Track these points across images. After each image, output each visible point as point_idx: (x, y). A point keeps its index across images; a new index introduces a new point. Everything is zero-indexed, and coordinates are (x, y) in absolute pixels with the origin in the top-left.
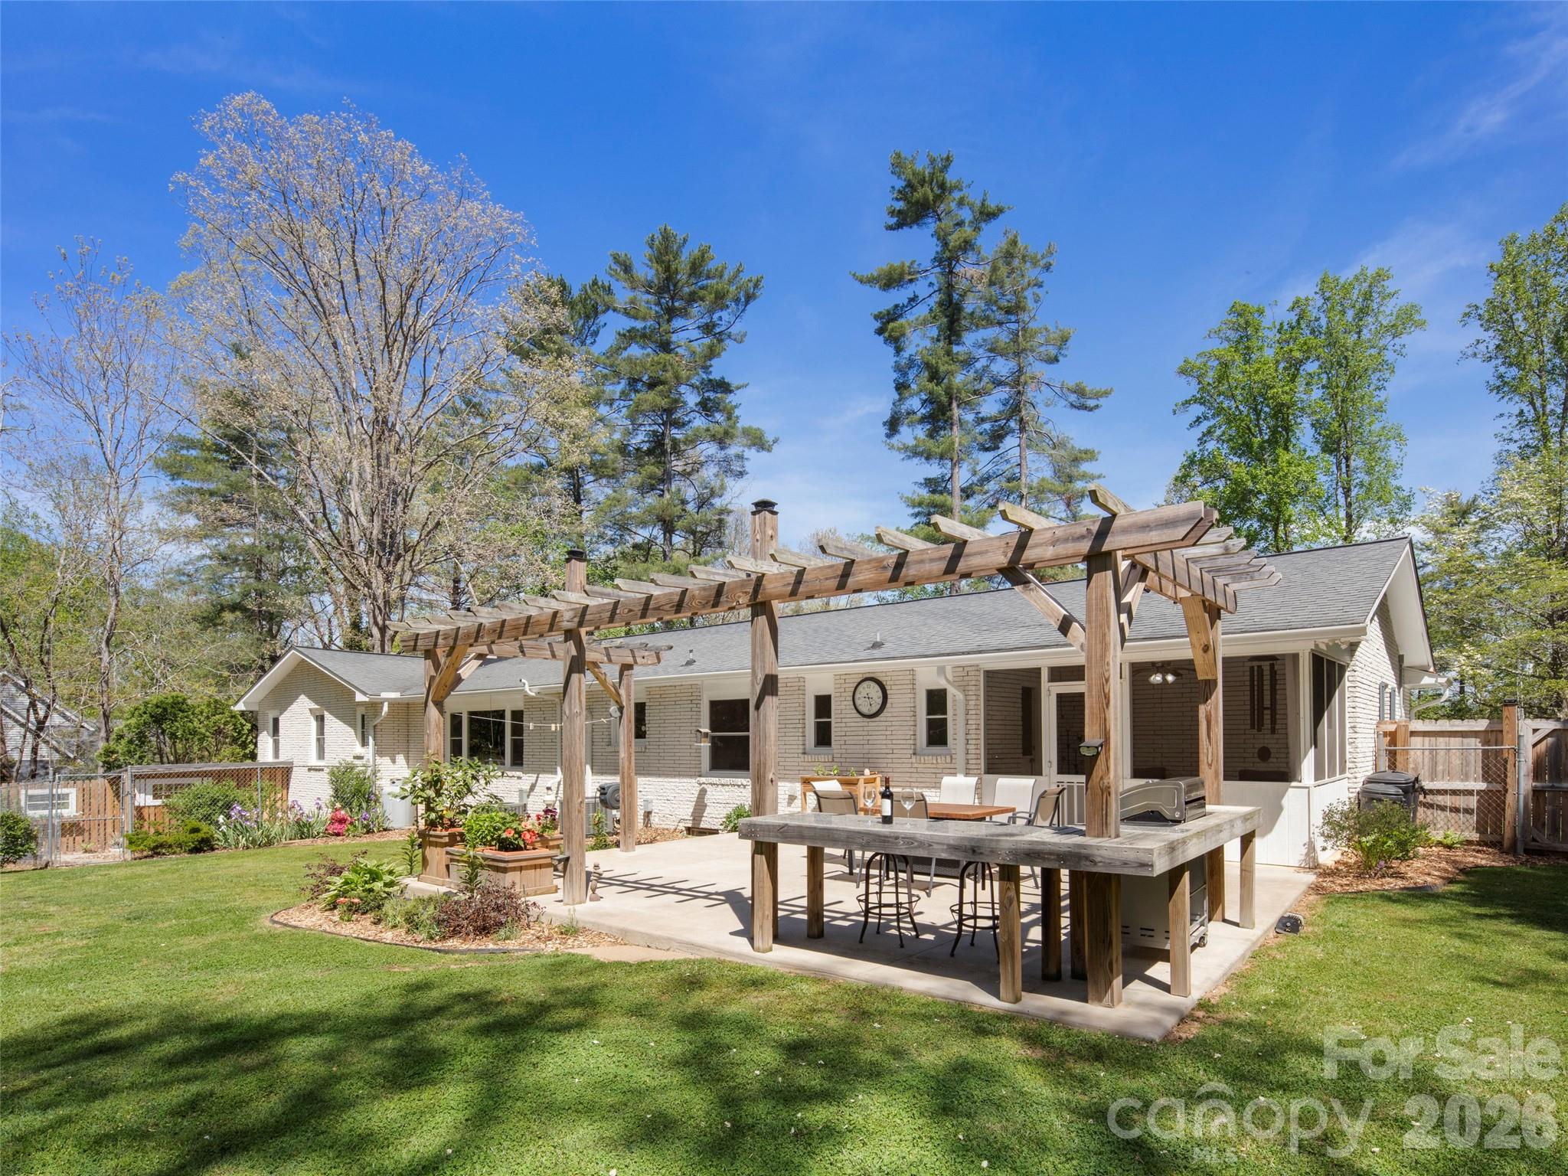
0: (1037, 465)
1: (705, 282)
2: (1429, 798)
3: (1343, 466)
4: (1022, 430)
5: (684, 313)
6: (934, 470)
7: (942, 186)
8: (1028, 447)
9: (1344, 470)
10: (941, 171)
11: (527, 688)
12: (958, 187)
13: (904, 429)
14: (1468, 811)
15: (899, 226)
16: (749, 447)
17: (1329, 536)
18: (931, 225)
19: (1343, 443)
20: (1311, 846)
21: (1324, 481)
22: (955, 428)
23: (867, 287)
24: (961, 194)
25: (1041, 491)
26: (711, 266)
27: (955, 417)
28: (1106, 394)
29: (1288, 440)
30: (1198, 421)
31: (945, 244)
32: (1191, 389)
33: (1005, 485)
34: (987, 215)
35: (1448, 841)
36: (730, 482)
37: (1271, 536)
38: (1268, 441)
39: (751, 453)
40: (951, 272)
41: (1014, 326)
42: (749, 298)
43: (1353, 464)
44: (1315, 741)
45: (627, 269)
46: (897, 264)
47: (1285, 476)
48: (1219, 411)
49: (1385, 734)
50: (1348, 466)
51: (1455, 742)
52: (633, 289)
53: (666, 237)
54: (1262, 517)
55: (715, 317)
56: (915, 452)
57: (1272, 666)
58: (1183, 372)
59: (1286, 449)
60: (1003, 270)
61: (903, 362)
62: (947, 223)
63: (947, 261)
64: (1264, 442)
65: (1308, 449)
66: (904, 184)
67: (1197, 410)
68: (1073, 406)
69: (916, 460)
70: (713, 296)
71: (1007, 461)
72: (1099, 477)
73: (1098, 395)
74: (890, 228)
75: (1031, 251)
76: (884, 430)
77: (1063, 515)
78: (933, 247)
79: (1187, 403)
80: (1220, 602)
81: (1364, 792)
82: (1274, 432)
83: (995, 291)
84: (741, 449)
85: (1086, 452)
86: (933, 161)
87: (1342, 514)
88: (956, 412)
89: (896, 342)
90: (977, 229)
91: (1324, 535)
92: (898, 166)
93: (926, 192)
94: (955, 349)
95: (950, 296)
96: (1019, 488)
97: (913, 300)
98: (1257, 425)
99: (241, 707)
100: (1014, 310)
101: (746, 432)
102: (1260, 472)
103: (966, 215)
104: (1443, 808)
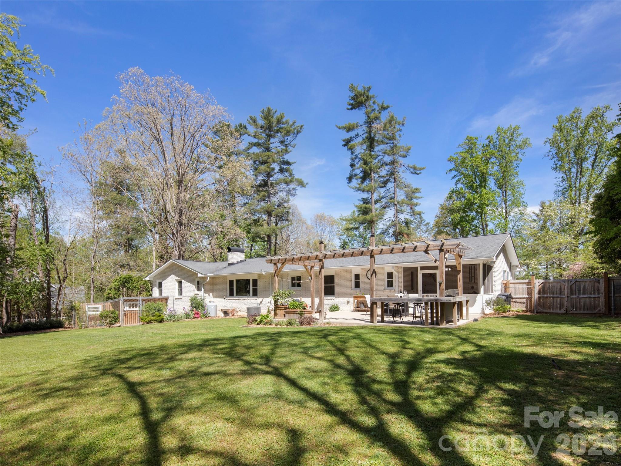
0: (400, 194)
1: (282, 126)
2: (514, 300)
3: (504, 194)
4: (395, 181)
5: (274, 137)
6: (365, 196)
7: (368, 97)
8: (397, 187)
9: (504, 195)
10: (367, 92)
11: (263, 272)
12: (373, 97)
13: (354, 180)
14: (524, 303)
15: (352, 109)
16: (298, 185)
17: (499, 218)
18: (363, 110)
19: (504, 186)
20: (483, 309)
21: (498, 199)
22: (372, 181)
23: (341, 130)
24: (374, 99)
25: (402, 203)
26: (284, 120)
27: (373, 177)
28: (424, 169)
29: (485, 185)
30: (455, 176)
31: (369, 117)
32: (452, 166)
33: (389, 201)
34: (384, 108)
35: (519, 311)
36: (291, 198)
37: (480, 218)
38: (478, 185)
39: (299, 188)
40: (371, 126)
41: (392, 145)
42: (298, 132)
43: (507, 194)
44: (484, 284)
45: (255, 121)
46: (352, 123)
47: (485, 198)
48: (462, 174)
49: (504, 284)
50: (506, 194)
51: (521, 285)
52: (257, 128)
53: (269, 110)
54: (477, 212)
55: (286, 138)
56: (359, 189)
57: (474, 267)
58: (450, 160)
59: (485, 188)
60: (388, 125)
61: (353, 157)
62: (369, 109)
63: (369, 122)
64: (477, 185)
65: (492, 188)
66: (354, 95)
67: (454, 173)
68: (412, 173)
69: (359, 192)
70: (286, 132)
71: (390, 192)
72: (421, 198)
73: (421, 169)
74: (348, 109)
75: (398, 120)
76: (347, 181)
77: (409, 211)
78: (364, 118)
79: (451, 170)
80: (462, 254)
81: (497, 297)
82: (481, 182)
83: (385, 133)
84: (295, 186)
85: (416, 189)
86: (364, 88)
87: (504, 211)
88: (373, 175)
89: (351, 149)
90: (380, 113)
91: (498, 218)
92: (352, 89)
93: (362, 99)
94: (372, 153)
95: (370, 135)
96: (394, 202)
97: (357, 135)
98: (475, 179)
99: (147, 279)
100: (392, 138)
101: (297, 180)
102: (476, 197)
103: (376, 107)
104: (517, 302)
